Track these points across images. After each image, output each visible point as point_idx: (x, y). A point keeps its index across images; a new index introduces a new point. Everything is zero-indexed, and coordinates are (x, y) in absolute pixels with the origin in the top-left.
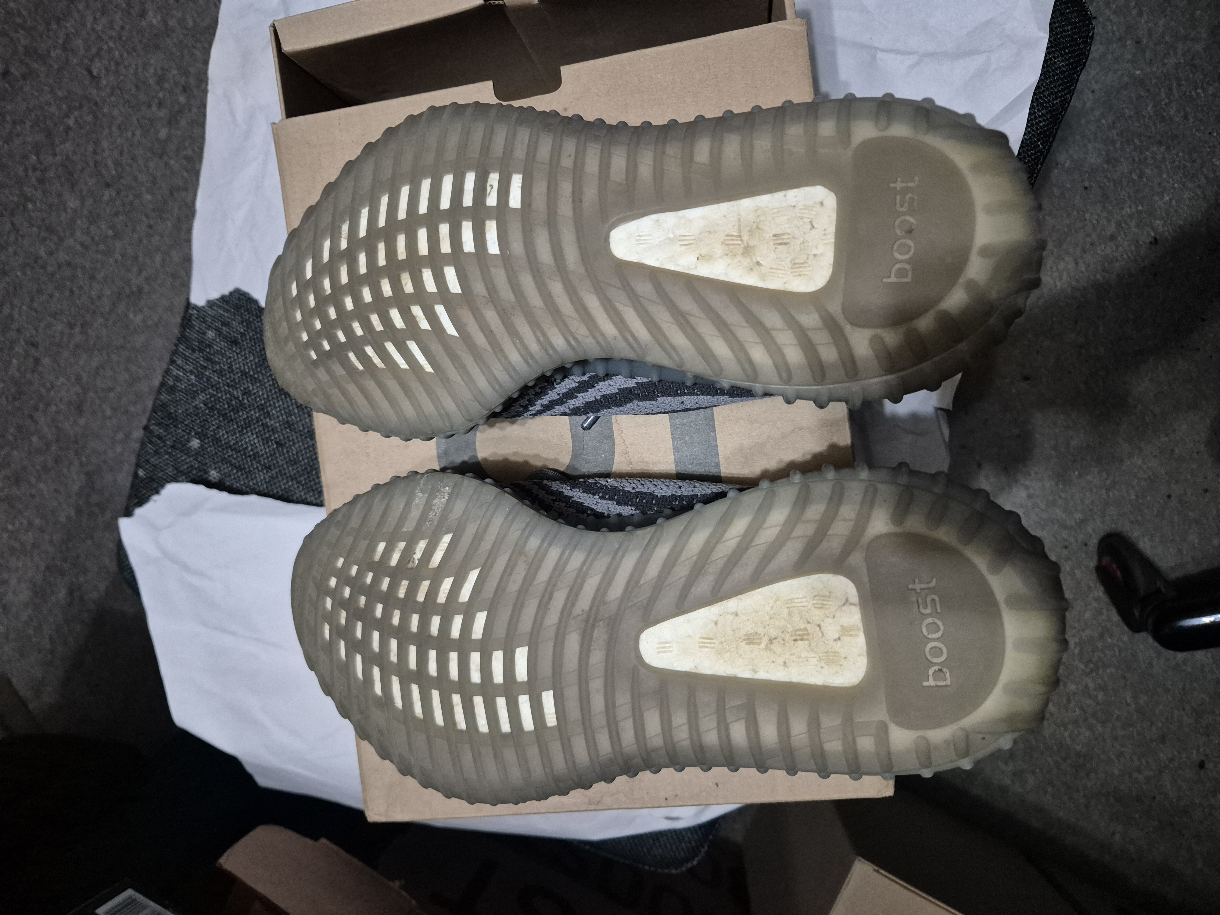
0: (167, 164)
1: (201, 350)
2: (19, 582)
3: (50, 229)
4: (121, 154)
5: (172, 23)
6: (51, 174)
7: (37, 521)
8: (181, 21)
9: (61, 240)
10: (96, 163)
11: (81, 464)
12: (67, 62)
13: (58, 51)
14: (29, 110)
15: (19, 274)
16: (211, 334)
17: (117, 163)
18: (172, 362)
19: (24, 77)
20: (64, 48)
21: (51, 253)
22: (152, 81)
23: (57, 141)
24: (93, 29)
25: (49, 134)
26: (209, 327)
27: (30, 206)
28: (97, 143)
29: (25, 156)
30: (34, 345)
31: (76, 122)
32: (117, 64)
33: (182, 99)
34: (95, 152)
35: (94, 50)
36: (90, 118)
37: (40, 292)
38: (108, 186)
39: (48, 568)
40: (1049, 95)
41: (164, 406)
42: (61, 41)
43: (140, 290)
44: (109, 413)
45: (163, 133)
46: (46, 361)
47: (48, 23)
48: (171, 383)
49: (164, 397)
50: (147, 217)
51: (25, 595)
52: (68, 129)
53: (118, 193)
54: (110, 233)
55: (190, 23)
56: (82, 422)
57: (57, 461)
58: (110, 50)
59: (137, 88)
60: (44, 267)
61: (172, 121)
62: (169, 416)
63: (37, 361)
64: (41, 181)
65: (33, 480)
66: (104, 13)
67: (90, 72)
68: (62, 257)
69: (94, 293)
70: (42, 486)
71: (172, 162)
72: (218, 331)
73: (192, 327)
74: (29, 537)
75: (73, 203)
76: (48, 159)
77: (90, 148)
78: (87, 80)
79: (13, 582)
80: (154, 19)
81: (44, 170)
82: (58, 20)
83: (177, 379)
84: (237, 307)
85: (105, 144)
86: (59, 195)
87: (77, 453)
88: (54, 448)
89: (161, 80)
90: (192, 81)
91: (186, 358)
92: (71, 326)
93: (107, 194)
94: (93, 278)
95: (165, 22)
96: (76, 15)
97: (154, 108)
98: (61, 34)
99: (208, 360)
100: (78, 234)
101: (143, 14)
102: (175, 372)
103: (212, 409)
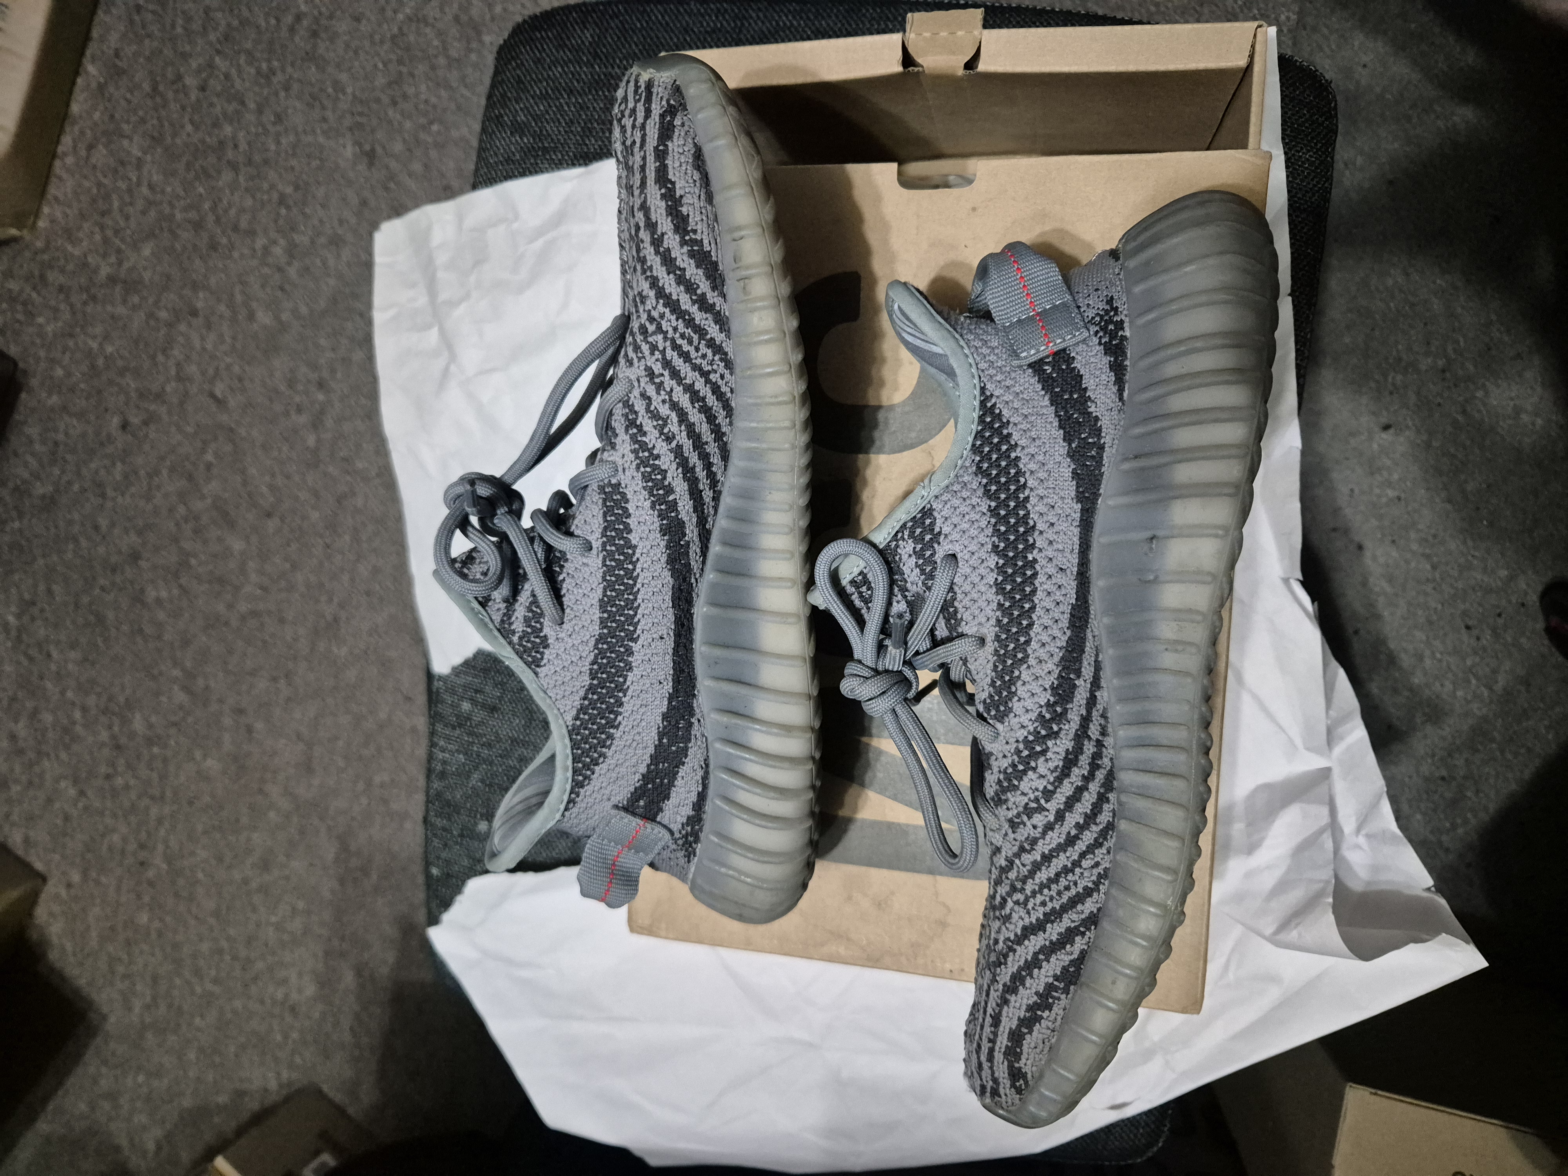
0: (325, 474)
1: (460, 725)
2: (300, 975)
3: (221, 581)
4: (273, 475)
5: (285, 316)
6: (205, 519)
7: (301, 905)
8: (295, 312)
9: (237, 589)
10: (250, 495)
11: (329, 829)
12: (186, 394)
13: (173, 384)
14: (162, 458)
15: (204, 639)
16: (466, 706)
17: (272, 488)
18: (433, 745)
19: (146, 423)
20: (179, 378)
21: (230, 606)
22: (283, 388)
23: (201, 482)
24: (204, 349)
25: (190, 478)
26: (462, 698)
27: (193, 561)
28: (243, 472)
29: (171, 510)
30: (240, 711)
31: (216, 455)
32: (240, 380)
33: (321, 397)
34: (245, 483)
35: (211, 371)
36: (229, 448)
37: (230, 652)
38: (269, 515)
39: (327, 953)
40: (1304, 195)
41: (439, 795)
42: (173, 372)
43: (336, 620)
44: (341, 763)
45: (311, 441)
46: (259, 726)
47: (153, 357)
48: (439, 767)
49: (436, 785)
50: (321, 536)
51: (310, 990)
52: (209, 466)
53: (282, 519)
54: (288, 566)
55: (304, 310)
56: (316, 782)
57: (302, 832)
58: (228, 367)
59: (271, 400)
60: (226, 624)
61: (316, 424)
62: (448, 804)
63: (249, 730)
64: (196, 531)
65: (282, 858)
66: (209, 326)
67: (212, 396)
68: (243, 607)
69: (288, 638)
70: (295, 864)
71: (331, 469)
72: (472, 700)
73: (443, 702)
74: (296, 925)
75: (237, 545)
76: (198, 505)
77: (238, 479)
78: (214, 408)
79: (294, 978)
80: (264, 318)
81: (197, 518)
82: (164, 351)
83: (444, 762)
84: (486, 671)
85: (252, 471)
86: (220, 540)
87: (322, 819)
88: (295, 819)
89: (291, 383)
90: (325, 374)
91: (448, 738)
92: (275, 679)
93: (272, 525)
94: (282, 621)
95: (277, 318)
96: (181, 339)
97: (294, 417)
98: (171, 363)
99: (470, 734)
100: (253, 577)
101: (251, 317)
102: (441, 755)
103: (490, 785)
